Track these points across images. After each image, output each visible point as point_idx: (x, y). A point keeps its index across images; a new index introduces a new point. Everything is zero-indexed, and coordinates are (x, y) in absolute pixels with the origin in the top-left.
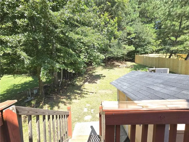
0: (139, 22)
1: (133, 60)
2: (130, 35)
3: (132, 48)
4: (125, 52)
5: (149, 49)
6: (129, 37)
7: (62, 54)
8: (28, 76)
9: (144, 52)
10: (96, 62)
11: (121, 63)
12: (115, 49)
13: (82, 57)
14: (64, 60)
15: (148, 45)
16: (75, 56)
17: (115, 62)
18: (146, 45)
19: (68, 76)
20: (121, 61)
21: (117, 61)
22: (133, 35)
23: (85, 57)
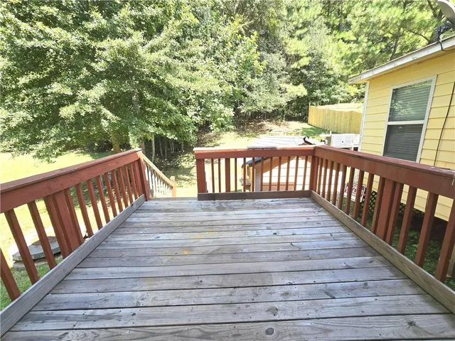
0: (320, 27)
1: (303, 118)
2: (298, 60)
3: (301, 91)
4: (283, 101)
5: (341, 93)
6: (295, 65)
7: (155, 110)
8: (81, 153)
9: (328, 100)
10: (217, 122)
11: (277, 124)
12: (262, 94)
13: (191, 113)
14: (159, 120)
15: (339, 82)
16: (176, 113)
17: (265, 123)
18: (335, 83)
19: (164, 152)
20: (278, 119)
21: (270, 121)
22: (305, 61)
23: (196, 113)
